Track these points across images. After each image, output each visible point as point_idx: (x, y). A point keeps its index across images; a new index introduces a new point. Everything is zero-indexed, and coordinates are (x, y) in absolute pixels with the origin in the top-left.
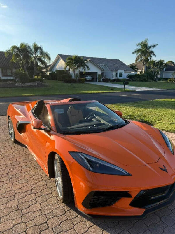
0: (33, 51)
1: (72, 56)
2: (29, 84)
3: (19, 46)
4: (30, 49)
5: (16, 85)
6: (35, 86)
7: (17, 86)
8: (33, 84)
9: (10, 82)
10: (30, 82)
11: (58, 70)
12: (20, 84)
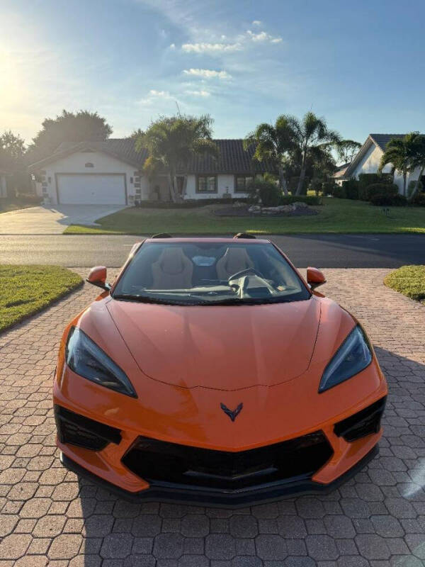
0: (303, 130)
1: (402, 136)
2: (277, 209)
3: (273, 123)
4: (298, 127)
5: (250, 210)
6: (290, 214)
7: (251, 213)
8: (286, 208)
9: (239, 205)
10: (280, 205)
11: (367, 172)
12: (259, 207)
